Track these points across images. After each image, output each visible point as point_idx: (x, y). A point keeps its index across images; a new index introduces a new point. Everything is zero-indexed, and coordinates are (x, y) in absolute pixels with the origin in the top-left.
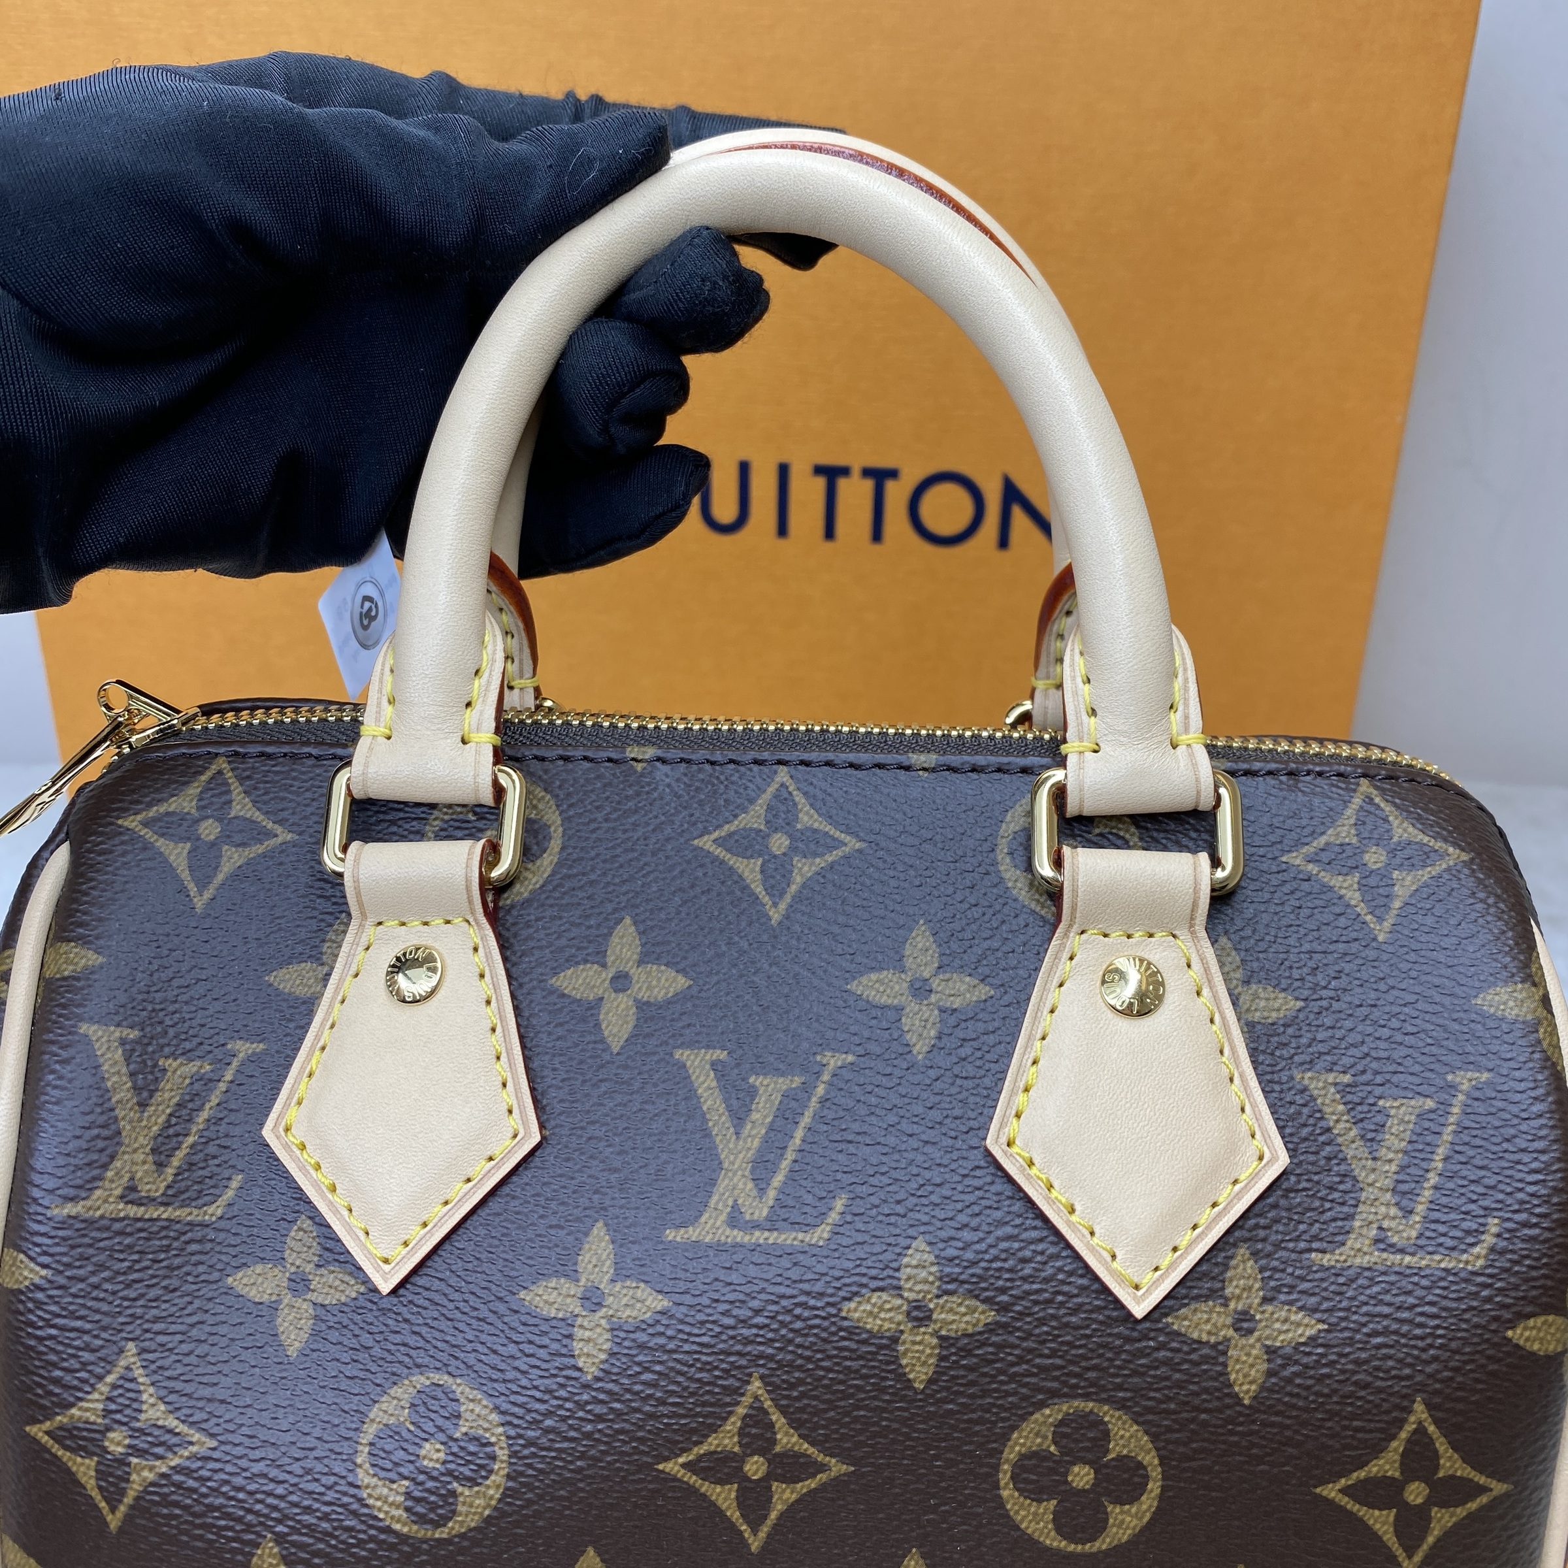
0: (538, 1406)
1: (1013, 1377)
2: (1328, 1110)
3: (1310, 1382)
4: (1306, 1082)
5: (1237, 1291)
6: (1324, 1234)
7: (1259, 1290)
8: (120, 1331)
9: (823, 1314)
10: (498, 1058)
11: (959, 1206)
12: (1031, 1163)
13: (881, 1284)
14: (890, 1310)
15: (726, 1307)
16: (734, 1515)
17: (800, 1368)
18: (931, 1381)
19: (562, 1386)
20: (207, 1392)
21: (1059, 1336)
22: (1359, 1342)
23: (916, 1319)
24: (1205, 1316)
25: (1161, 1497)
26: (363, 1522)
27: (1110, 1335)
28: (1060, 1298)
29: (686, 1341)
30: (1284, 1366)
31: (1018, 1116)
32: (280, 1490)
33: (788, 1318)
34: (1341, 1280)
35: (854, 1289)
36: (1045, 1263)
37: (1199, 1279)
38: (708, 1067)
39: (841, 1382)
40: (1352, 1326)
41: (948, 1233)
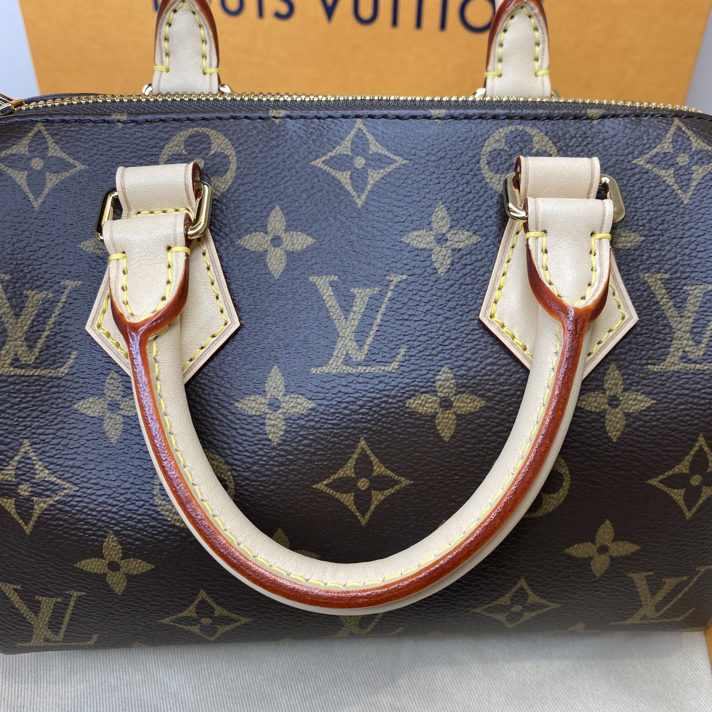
0: (248, 460)
1: (494, 433)
2: (657, 293)
3: (648, 429)
4: (646, 279)
5: (610, 386)
6: (654, 356)
7: (621, 385)
8: (19, 434)
9: (396, 406)
10: (213, 284)
11: (465, 349)
12: (503, 326)
13: (424, 390)
14: (431, 403)
15: (345, 405)
16: (353, 508)
17: (385, 433)
18: (452, 437)
19: (261, 449)
20: (71, 463)
22: (672, 408)
23: (445, 406)
24: (594, 399)
25: (570, 490)
26: (160, 523)
29: (325, 423)
30: (633, 422)
31: (496, 302)
32: (114, 510)
33: (378, 409)
34: (664, 378)
35: (412, 393)
36: (511, 376)
37: (590, 381)
38: (328, 284)
39: (406, 439)
40: (669, 400)
41: (460, 363)
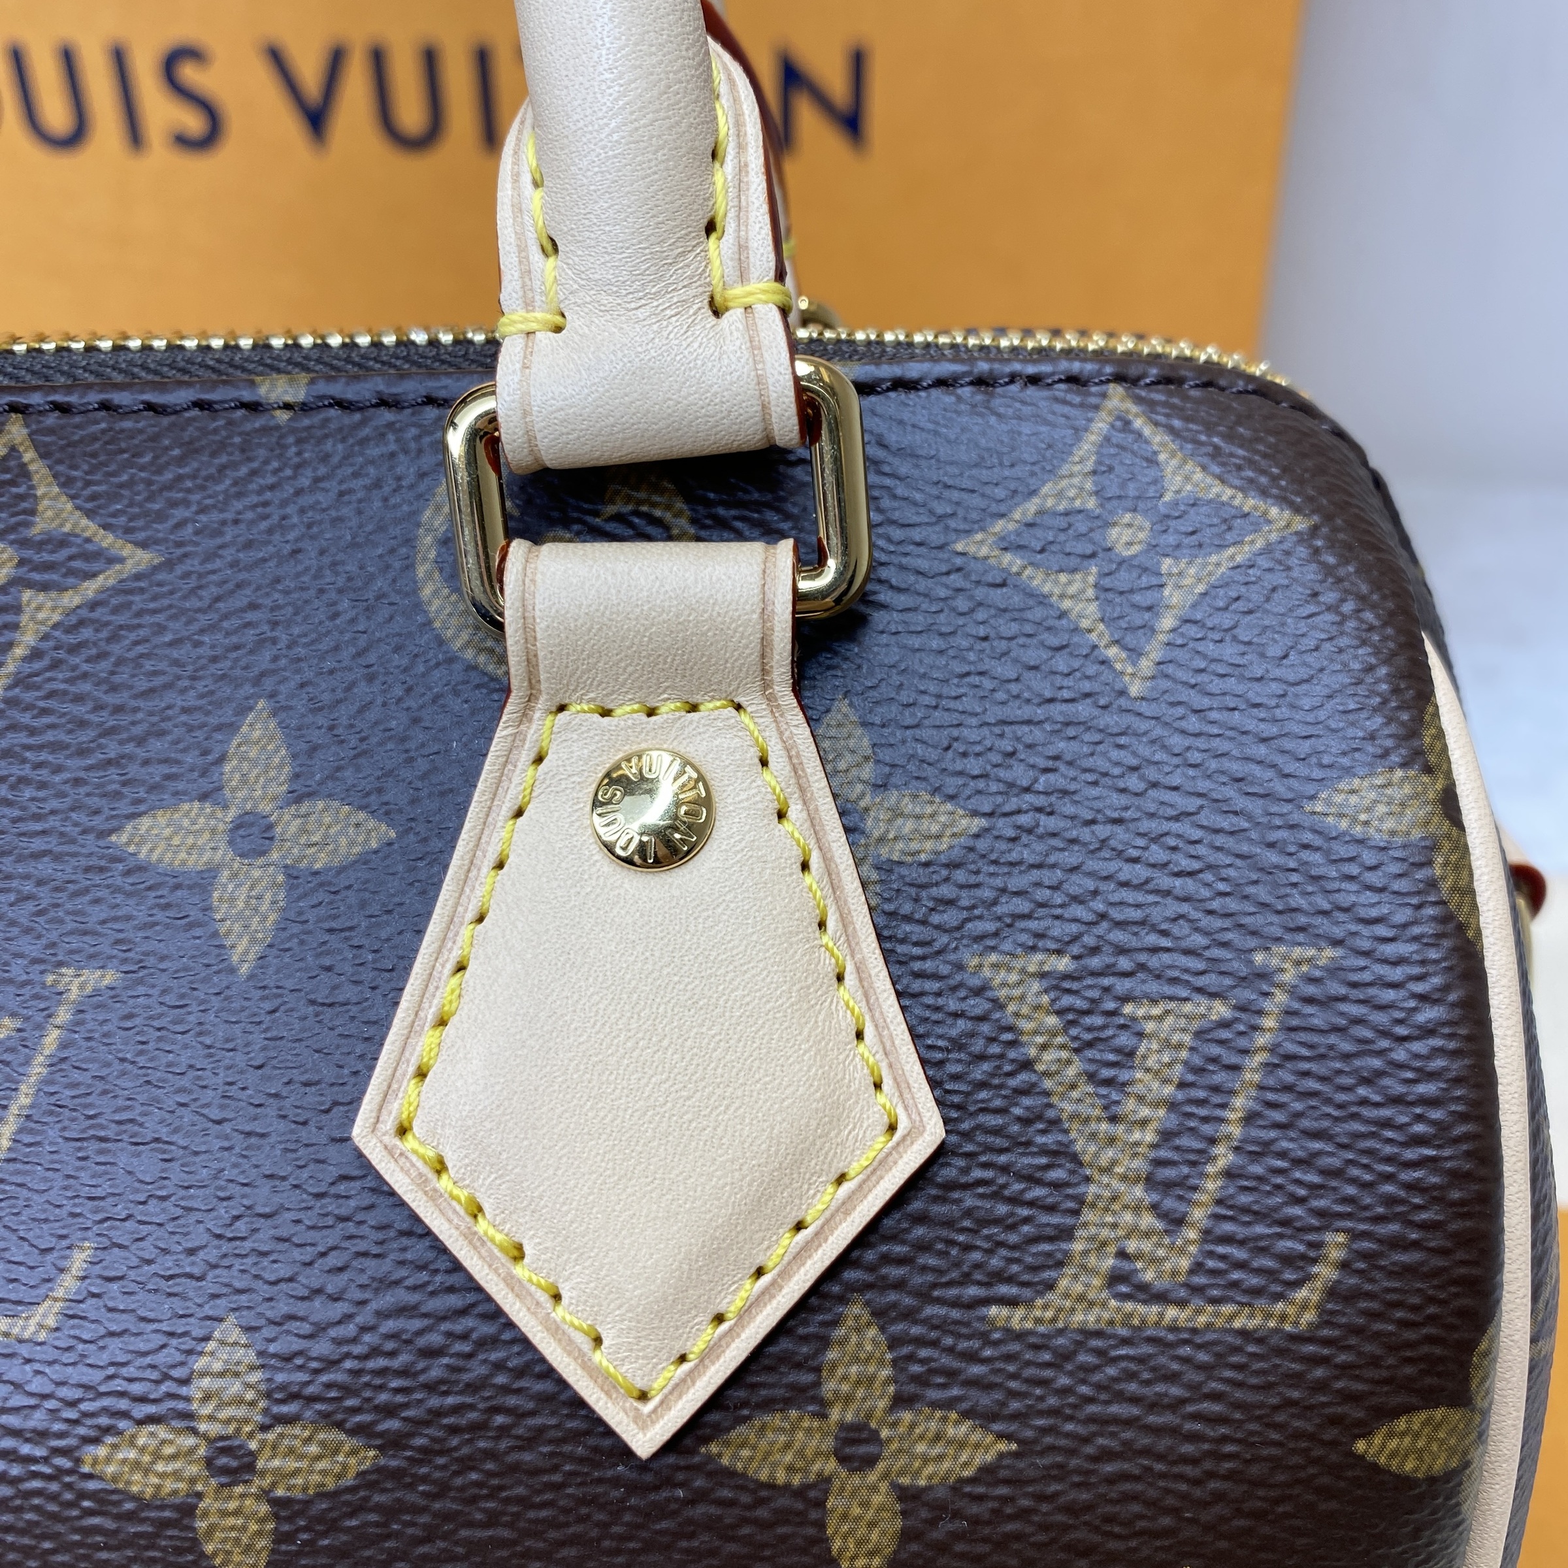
2: (1025, 1025)
3: (982, 1548)
4: (987, 972)
5: (845, 1388)
6: (1014, 1269)
7: (887, 1382)
9: (47, 1470)
11: (308, 1254)
12: (440, 1167)
13: (151, 1409)
14: (174, 1457)
21: (501, 1488)
22: (1078, 1471)
23: (225, 1471)
24: (783, 1439)
27: (600, 1481)
28: (499, 1420)
30: (933, 1523)
31: (421, 1074)
34: (1045, 1356)
35: (104, 1421)
36: (470, 1356)
37: (770, 1369)
40: (1063, 1442)
41: (283, 1307)
